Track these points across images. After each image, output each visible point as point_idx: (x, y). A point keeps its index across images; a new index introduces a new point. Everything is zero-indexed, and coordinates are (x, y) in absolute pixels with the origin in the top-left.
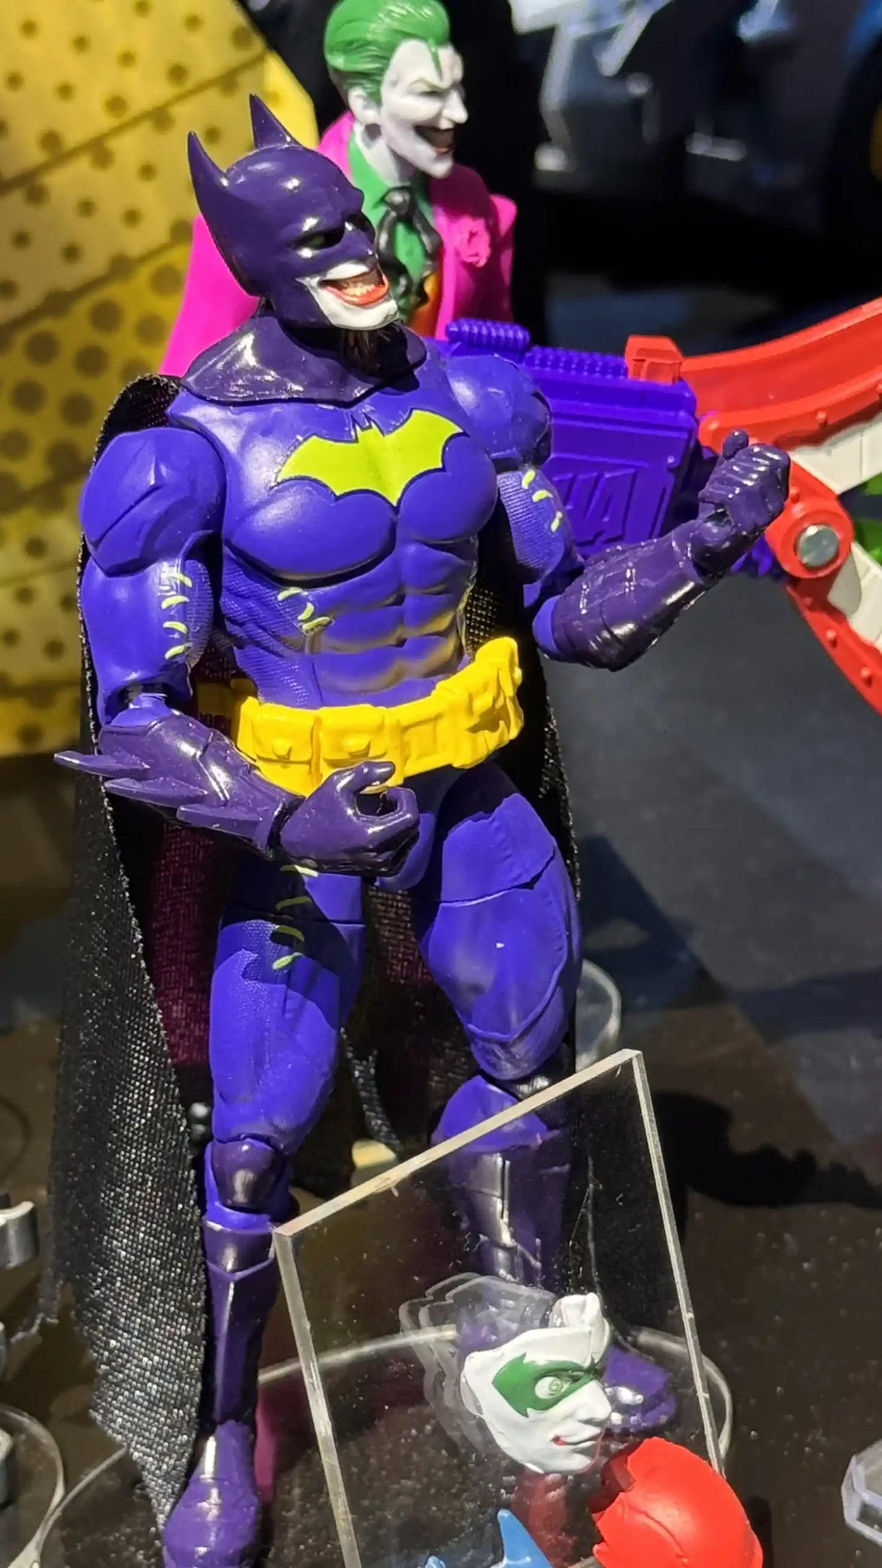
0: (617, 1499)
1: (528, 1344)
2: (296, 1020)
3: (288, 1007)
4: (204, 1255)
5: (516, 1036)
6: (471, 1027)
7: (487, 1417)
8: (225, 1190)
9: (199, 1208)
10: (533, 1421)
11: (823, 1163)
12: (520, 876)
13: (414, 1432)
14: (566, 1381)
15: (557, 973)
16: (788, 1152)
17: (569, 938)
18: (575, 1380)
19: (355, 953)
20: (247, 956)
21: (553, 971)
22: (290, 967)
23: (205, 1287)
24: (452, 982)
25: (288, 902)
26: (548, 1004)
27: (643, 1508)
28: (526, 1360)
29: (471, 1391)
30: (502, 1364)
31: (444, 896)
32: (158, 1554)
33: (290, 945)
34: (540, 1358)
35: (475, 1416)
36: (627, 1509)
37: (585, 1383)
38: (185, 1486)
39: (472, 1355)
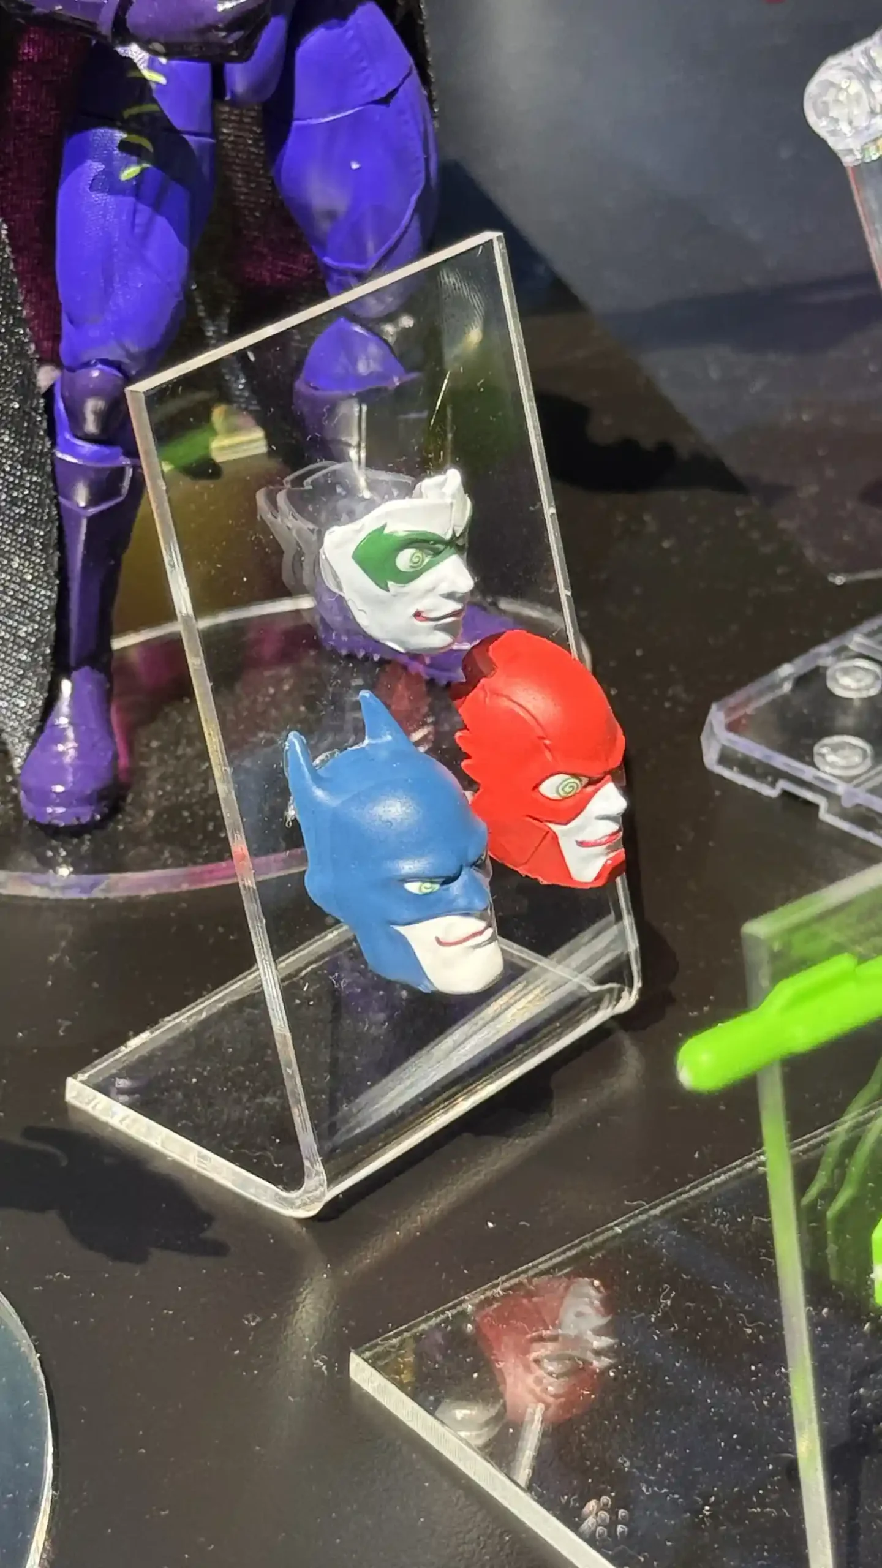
0: (479, 685)
1: (388, 514)
2: (146, 236)
3: (137, 221)
4: (56, 488)
5: (373, 265)
6: (327, 260)
7: (347, 594)
8: (76, 417)
9: (50, 440)
10: (394, 596)
11: (683, 451)
12: (374, 92)
13: (272, 691)
14: (428, 554)
15: (414, 198)
16: (648, 441)
17: (427, 160)
18: (437, 553)
19: (205, 169)
20: (96, 167)
21: (410, 196)
22: (139, 178)
23: (57, 524)
24: (306, 210)
25: (135, 110)
26: (405, 232)
27: (505, 693)
28: (386, 531)
29: (331, 567)
30: (363, 535)
31: (297, 112)
32: (15, 799)
33: (139, 155)
34: (400, 528)
35: (335, 593)
36: (488, 693)
37: (447, 557)
38: (40, 730)
39: (332, 529)
